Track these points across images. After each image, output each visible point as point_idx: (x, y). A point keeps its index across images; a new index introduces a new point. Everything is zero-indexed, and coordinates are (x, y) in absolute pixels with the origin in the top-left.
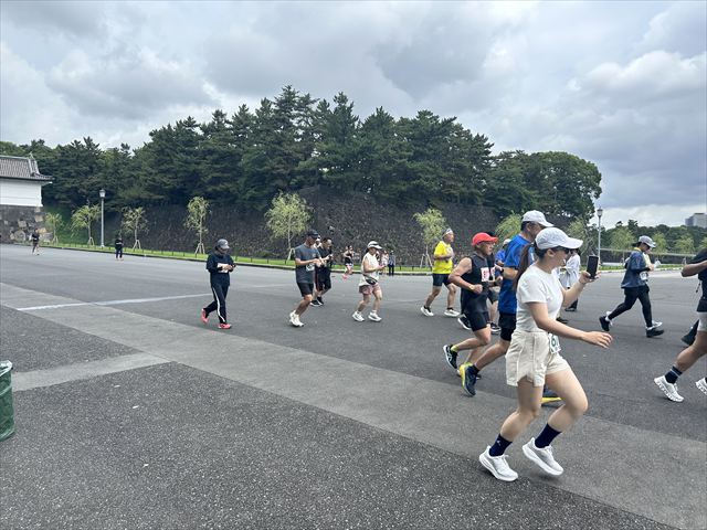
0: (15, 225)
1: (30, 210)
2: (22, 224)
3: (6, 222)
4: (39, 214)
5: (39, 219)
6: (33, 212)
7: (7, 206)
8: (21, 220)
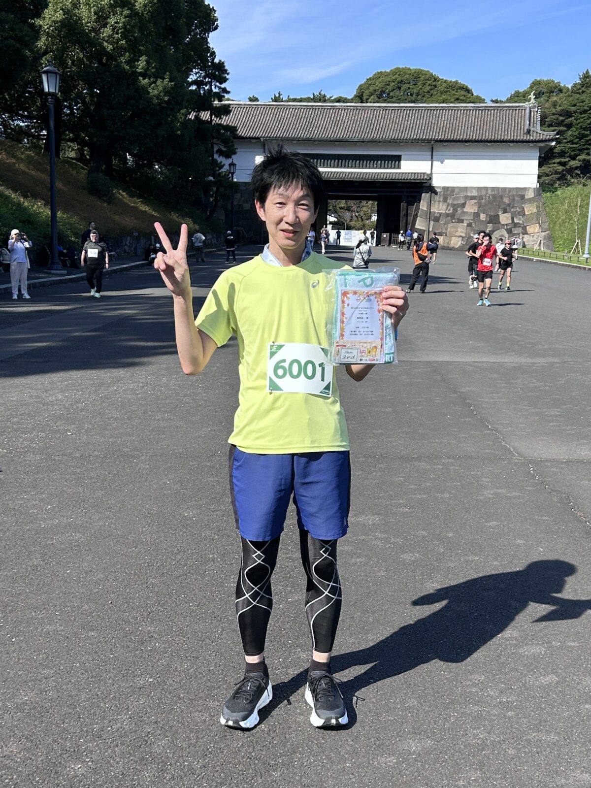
0: (494, 220)
1: (519, 194)
2: (505, 219)
3: (483, 217)
4: (530, 201)
5: (530, 209)
6: (523, 197)
7: (486, 188)
8: (505, 211)
